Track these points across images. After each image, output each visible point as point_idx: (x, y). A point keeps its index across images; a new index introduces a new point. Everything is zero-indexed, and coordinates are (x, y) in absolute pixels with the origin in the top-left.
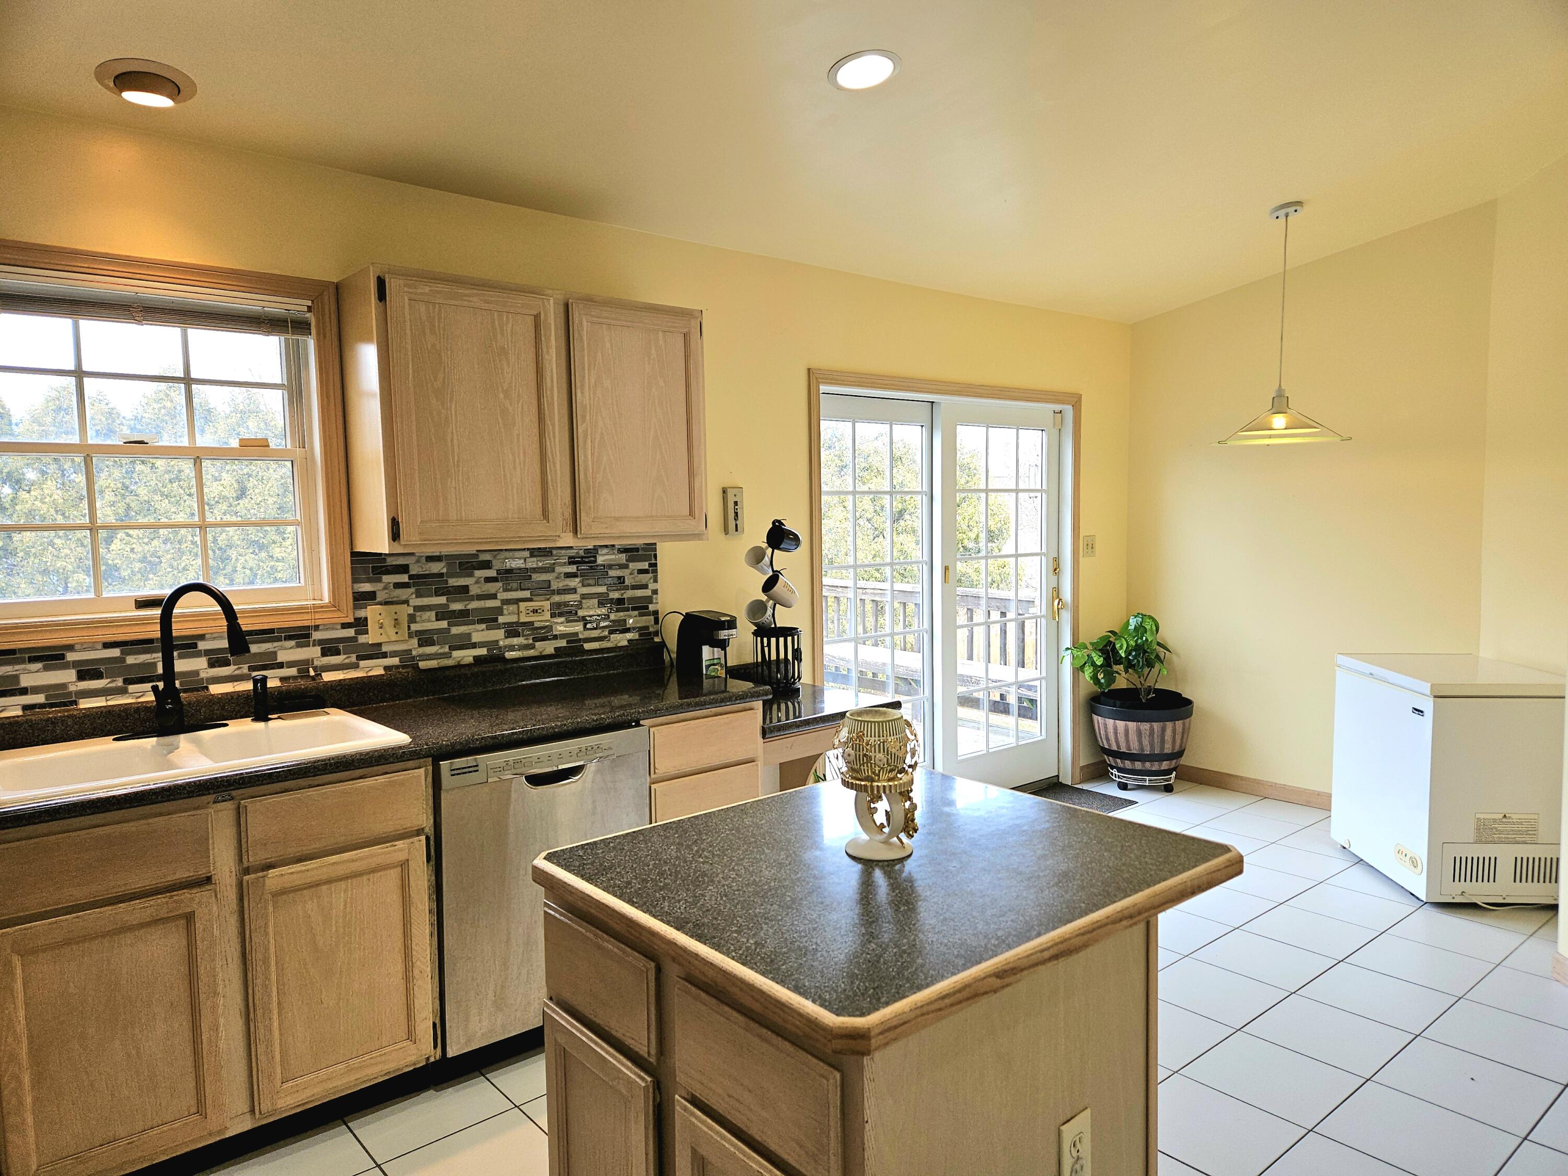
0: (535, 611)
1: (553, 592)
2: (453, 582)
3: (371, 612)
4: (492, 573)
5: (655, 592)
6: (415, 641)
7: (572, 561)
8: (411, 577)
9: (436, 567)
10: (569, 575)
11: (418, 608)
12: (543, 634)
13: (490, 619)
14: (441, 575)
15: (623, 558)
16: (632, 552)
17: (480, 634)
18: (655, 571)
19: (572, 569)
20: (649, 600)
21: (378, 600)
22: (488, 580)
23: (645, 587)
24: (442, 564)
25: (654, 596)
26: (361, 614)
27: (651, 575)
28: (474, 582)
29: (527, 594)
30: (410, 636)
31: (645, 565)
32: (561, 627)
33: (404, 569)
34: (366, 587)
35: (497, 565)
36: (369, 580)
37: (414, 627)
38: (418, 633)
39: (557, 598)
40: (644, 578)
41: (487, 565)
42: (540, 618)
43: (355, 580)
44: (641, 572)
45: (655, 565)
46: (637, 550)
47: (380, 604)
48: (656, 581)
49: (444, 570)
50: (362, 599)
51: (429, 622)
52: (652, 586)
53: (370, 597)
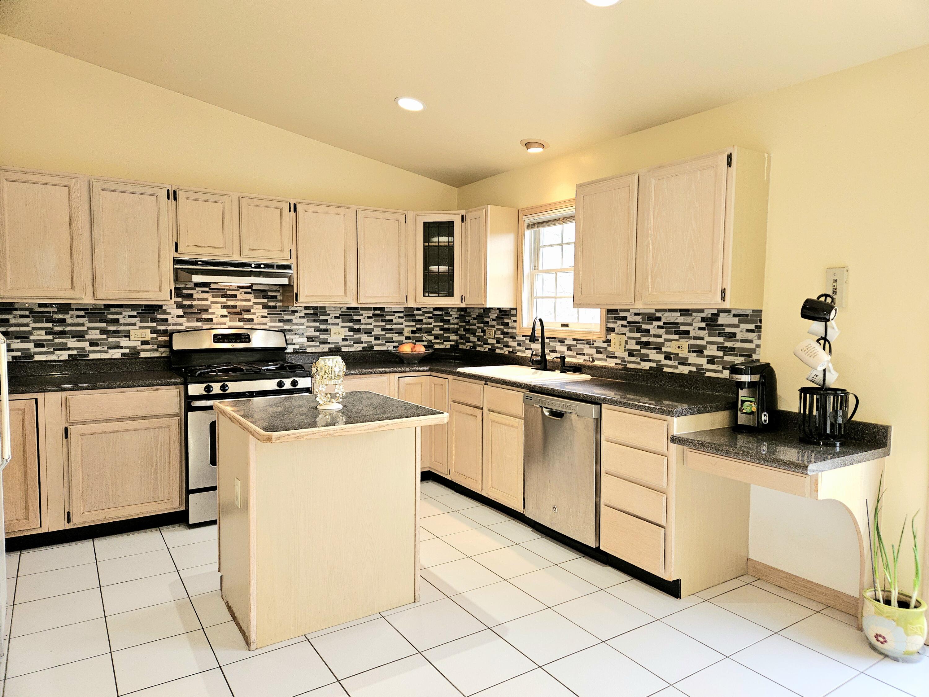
0: (679, 347)
1: (690, 338)
2: (644, 327)
3: (612, 337)
4: (661, 323)
5: (758, 346)
6: (627, 353)
7: (703, 320)
8: (628, 322)
9: (638, 319)
10: (700, 329)
11: (629, 338)
12: (684, 362)
13: (658, 348)
14: (639, 323)
15: (736, 320)
16: (742, 317)
17: (653, 355)
18: (760, 332)
19: (703, 325)
20: (754, 351)
21: (615, 332)
22: (659, 327)
23: (751, 341)
24: (640, 317)
25: (757, 349)
26: (609, 337)
27: (756, 334)
28: (653, 327)
29: (676, 337)
30: (625, 350)
31: (752, 327)
32: (693, 358)
33: (625, 318)
34: (611, 325)
35: (664, 320)
36: (613, 322)
37: (628, 347)
38: (629, 350)
39: (692, 342)
40: (751, 336)
41: (659, 319)
42: (682, 352)
43: (608, 322)
44: (748, 331)
45: (760, 327)
46: (747, 315)
47: (616, 334)
48: (759, 338)
49: (641, 321)
50: (610, 330)
51: (632, 345)
52: (756, 342)
53: (613, 330)
